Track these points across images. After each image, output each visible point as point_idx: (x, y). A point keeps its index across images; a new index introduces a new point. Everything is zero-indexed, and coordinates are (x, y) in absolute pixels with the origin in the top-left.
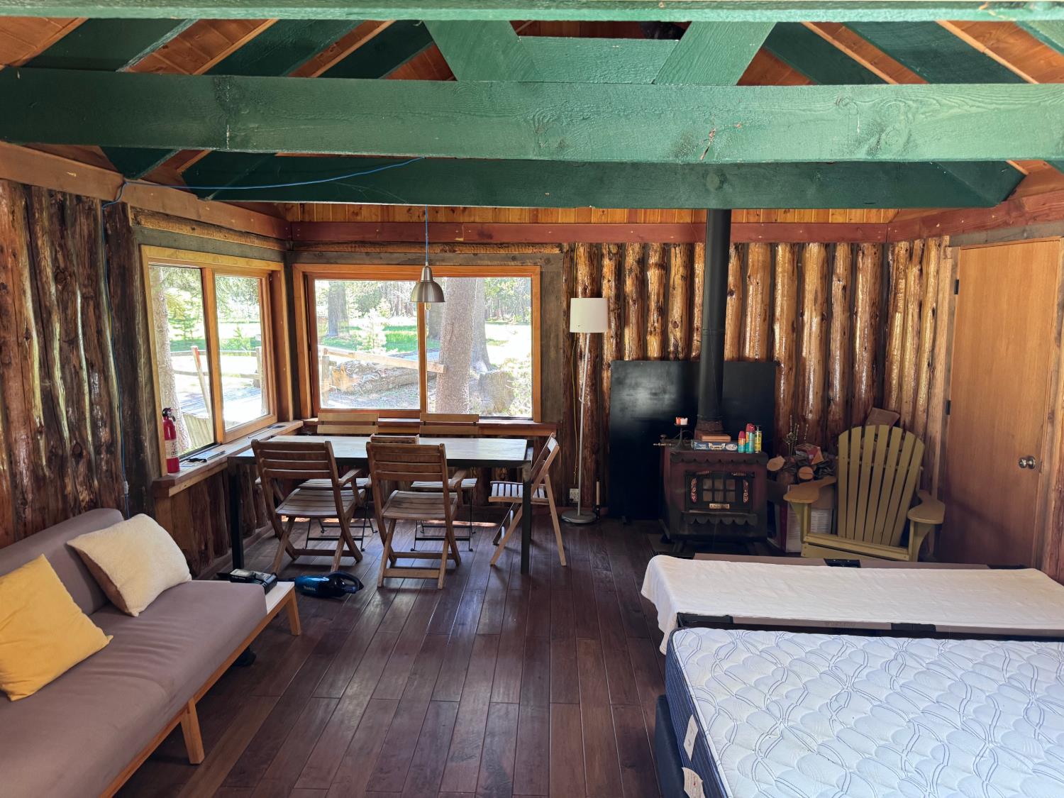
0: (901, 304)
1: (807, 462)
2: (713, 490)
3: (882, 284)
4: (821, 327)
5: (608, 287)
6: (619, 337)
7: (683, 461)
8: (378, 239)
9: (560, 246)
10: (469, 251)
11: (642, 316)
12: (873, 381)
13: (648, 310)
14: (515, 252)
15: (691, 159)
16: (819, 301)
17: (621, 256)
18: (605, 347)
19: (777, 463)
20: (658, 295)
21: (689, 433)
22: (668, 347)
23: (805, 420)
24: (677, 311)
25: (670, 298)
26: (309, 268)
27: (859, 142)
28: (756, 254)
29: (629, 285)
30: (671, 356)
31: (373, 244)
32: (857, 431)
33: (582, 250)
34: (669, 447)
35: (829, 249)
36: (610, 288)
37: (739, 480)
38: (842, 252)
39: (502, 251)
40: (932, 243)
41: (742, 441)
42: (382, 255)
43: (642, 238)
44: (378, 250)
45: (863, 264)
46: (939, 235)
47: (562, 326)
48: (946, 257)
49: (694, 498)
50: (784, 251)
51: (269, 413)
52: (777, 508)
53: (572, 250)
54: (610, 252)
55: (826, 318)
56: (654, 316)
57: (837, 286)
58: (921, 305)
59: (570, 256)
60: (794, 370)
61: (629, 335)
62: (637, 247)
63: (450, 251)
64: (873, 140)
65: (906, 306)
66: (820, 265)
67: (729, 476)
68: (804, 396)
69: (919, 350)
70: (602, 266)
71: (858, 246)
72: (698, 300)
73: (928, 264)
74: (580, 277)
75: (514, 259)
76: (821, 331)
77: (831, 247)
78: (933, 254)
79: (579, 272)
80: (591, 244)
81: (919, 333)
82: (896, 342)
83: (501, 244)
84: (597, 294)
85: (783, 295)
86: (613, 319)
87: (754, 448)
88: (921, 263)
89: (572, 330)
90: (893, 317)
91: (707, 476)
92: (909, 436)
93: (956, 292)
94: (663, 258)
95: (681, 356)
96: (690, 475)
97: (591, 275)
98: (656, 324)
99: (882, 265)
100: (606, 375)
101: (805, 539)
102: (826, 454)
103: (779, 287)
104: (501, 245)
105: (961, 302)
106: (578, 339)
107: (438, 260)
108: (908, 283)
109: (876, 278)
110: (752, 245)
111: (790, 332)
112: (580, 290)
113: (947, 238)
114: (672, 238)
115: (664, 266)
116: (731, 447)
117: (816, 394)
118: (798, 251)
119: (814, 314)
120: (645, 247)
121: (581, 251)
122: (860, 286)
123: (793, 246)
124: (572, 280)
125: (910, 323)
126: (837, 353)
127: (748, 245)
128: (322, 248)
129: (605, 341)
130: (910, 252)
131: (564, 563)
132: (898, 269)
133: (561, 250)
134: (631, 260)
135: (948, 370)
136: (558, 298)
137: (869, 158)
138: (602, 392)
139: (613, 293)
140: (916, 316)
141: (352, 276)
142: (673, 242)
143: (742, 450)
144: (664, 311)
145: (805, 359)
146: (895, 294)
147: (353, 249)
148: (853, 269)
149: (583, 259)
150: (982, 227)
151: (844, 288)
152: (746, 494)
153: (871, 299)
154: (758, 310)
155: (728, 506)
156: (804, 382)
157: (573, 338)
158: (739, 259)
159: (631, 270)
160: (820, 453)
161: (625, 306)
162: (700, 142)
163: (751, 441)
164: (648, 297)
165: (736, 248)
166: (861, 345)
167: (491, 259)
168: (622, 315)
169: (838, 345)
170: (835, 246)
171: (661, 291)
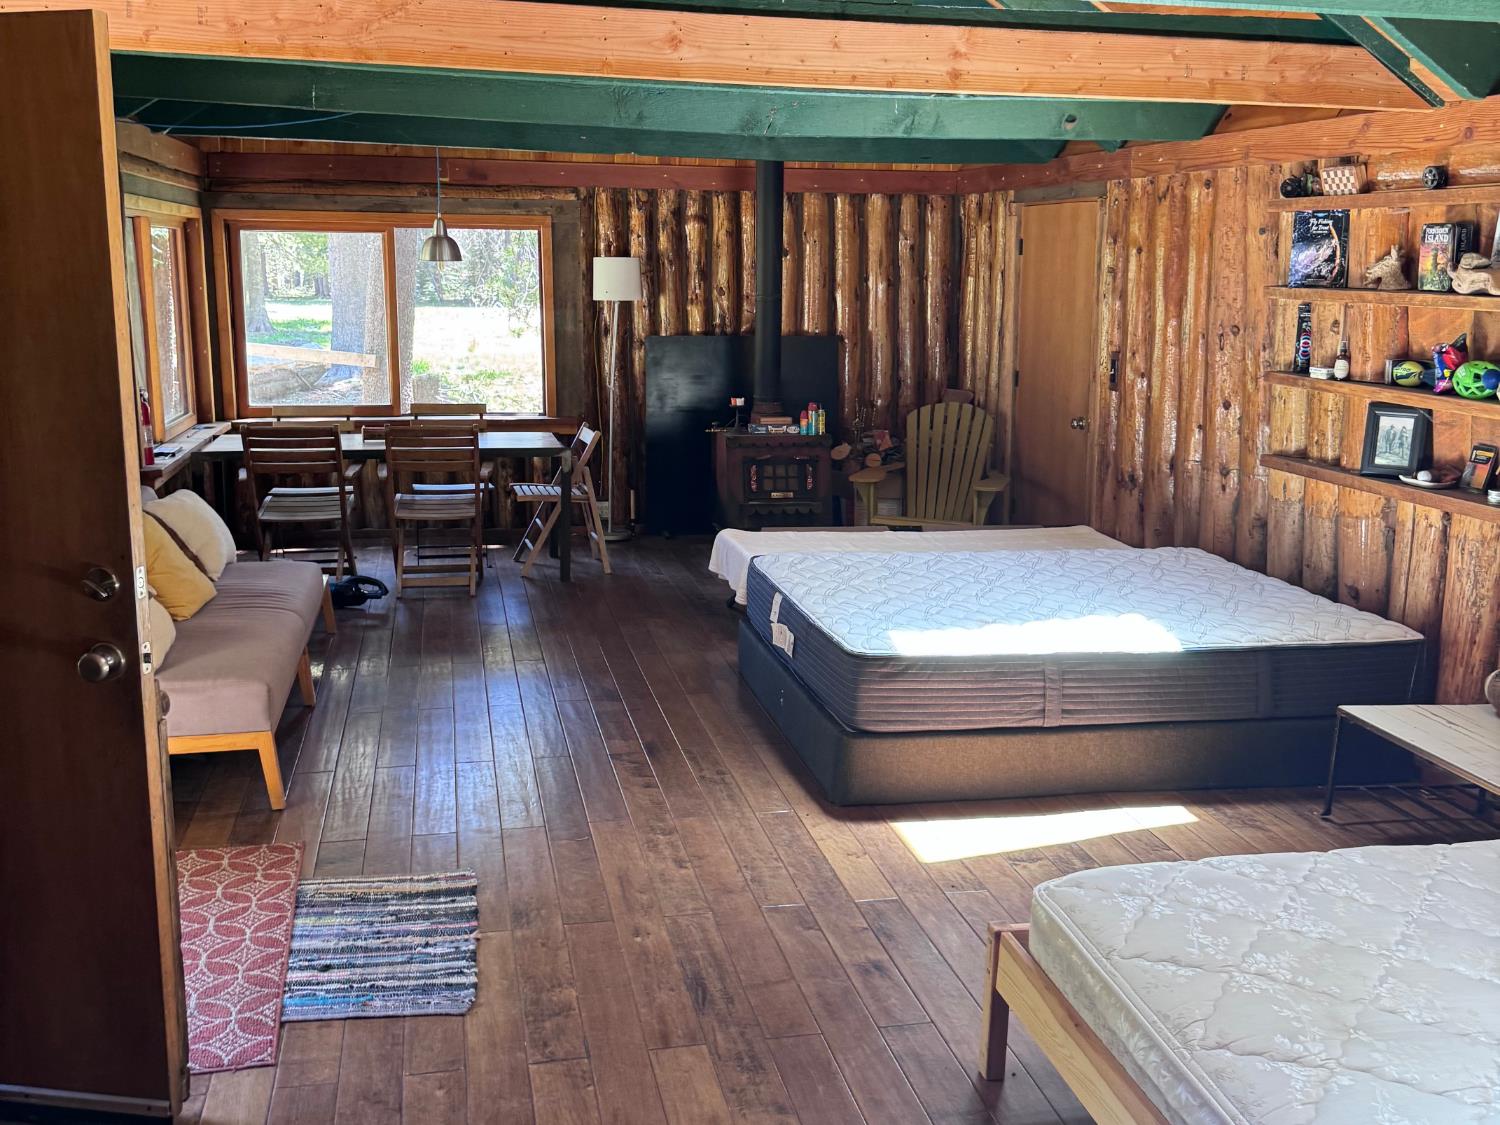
0: (973, 267)
1: (873, 448)
2: (775, 477)
3: (953, 243)
4: (888, 294)
5: (637, 244)
6: (653, 306)
7: (740, 445)
8: (331, 176)
9: (575, 191)
10: (456, 195)
11: (681, 280)
12: (947, 358)
13: (688, 273)
14: (518, 197)
15: (756, 133)
16: (885, 264)
17: (652, 205)
18: (636, 320)
19: (843, 451)
20: (700, 254)
21: (745, 415)
22: (713, 319)
23: (873, 405)
24: (722, 275)
25: (715, 259)
26: (233, 215)
27: (897, 122)
28: (812, 206)
29: (663, 242)
30: (717, 330)
31: (324, 183)
32: (926, 410)
33: (603, 196)
34: (723, 434)
35: (893, 201)
36: (640, 244)
37: (802, 464)
38: (907, 205)
39: (501, 196)
40: (999, 197)
41: (804, 423)
42: (338, 198)
43: (676, 183)
44: (331, 192)
45: (932, 219)
46: (1005, 189)
47: (582, 292)
48: (1011, 215)
49: (754, 487)
50: (843, 204)
51: (186, 412)
52: (843, 501)
53: (591, 196)
54: (638, 200)
55: (893, 284)
56: (694, 282)
57: (904, 246)
58: (991, 267)
59: (589, 203)
60: (859, 345)
61: (665, 304)
62: (672, 193)
63: (431, 195)
64: (908, 121)
65: (977, 269)
66: (884, 220)
67: (792, 461)
68: (871, 378)
69: (990, 320)
70: (628, 218)
71: (926, 197)
72: (747, 260)
73: (996, 221)
74: (602, 231)
75: (516, 206)
76: (888, 299)
77: (896, 199)
78: (1001, 209)
79: (601, 225)
80: (614, 189)
81: (990, 299)
82: (969, 310)
83: (498, 186)
84: (624, 252)
85: (844, 257)
86: (644, 283)
87: (817, 429)
88: (990, 219)
89: (596, 297)
90: (966, 283)
91: (767, 462)
92: (980, 412)
93: (1021, 253)
94: (704, 208)
95: (729, 330)
96: (749, 462)
97: (616, 228)
98: (697, 291)
99: (953, 221)
100: (638, 355)
101: (872, 522)
102: (895, 439)
103: (840, 246)
104: (499, 188)
105: (1025, 263)
106: (602, 309)
107: (415, 206)
108: (978, 242)
109: (946, 237)
110: (807, 195)
111: (853, 300)
112: (602, 246)
113: (1012, 193)
114: (714, 184)
115: (705, 219)
116: (793, 430)
117: (884, 375)
118: (859, 203)
119: (879, 278)
120: (681, 195)
121: (603, 198)
122: (930, 246)
123: (853, 196)
124: (592, 234)
125: (981, 288)
126: (906, 325)
127: (802, 195)
128: (252, 188)
129: (636, 312)
130: (980, 205)
131: (608, 571)
132: (969, 225)
133: (578, 196)
134: (664, 210)
135: (1016, 338)
136: (575, 257)
137: (905, 136)
138: (633, 375)
139: (643, 252)
140: (987, 280)
141: (295, 226)
142: (714, 189)
143: (804, 432)
144: (706, 274)
145: (871, 333)
146: (967, 255)
147: (297, 190)
148: (921, 226)
149: (605, 207)
150: (1038, 184)
151: (912, 248)
152: (810, 480)
153: (941, 261)
154: (817, 273)
155: (791, 495)
156: (871, 361)
157: (595, 308)
158: (792, 212)
159: (665, 223)
160: (888, 437)
161: (658, 268)
162: (763, 118)
163: (814, 422)
164: (687, 258)
165: (789, 199)
166: (933, 316)
167: (484, 206)
168: (656, 278)
169: (907, 315)
170: (900, 197)
171: (703, 249)
